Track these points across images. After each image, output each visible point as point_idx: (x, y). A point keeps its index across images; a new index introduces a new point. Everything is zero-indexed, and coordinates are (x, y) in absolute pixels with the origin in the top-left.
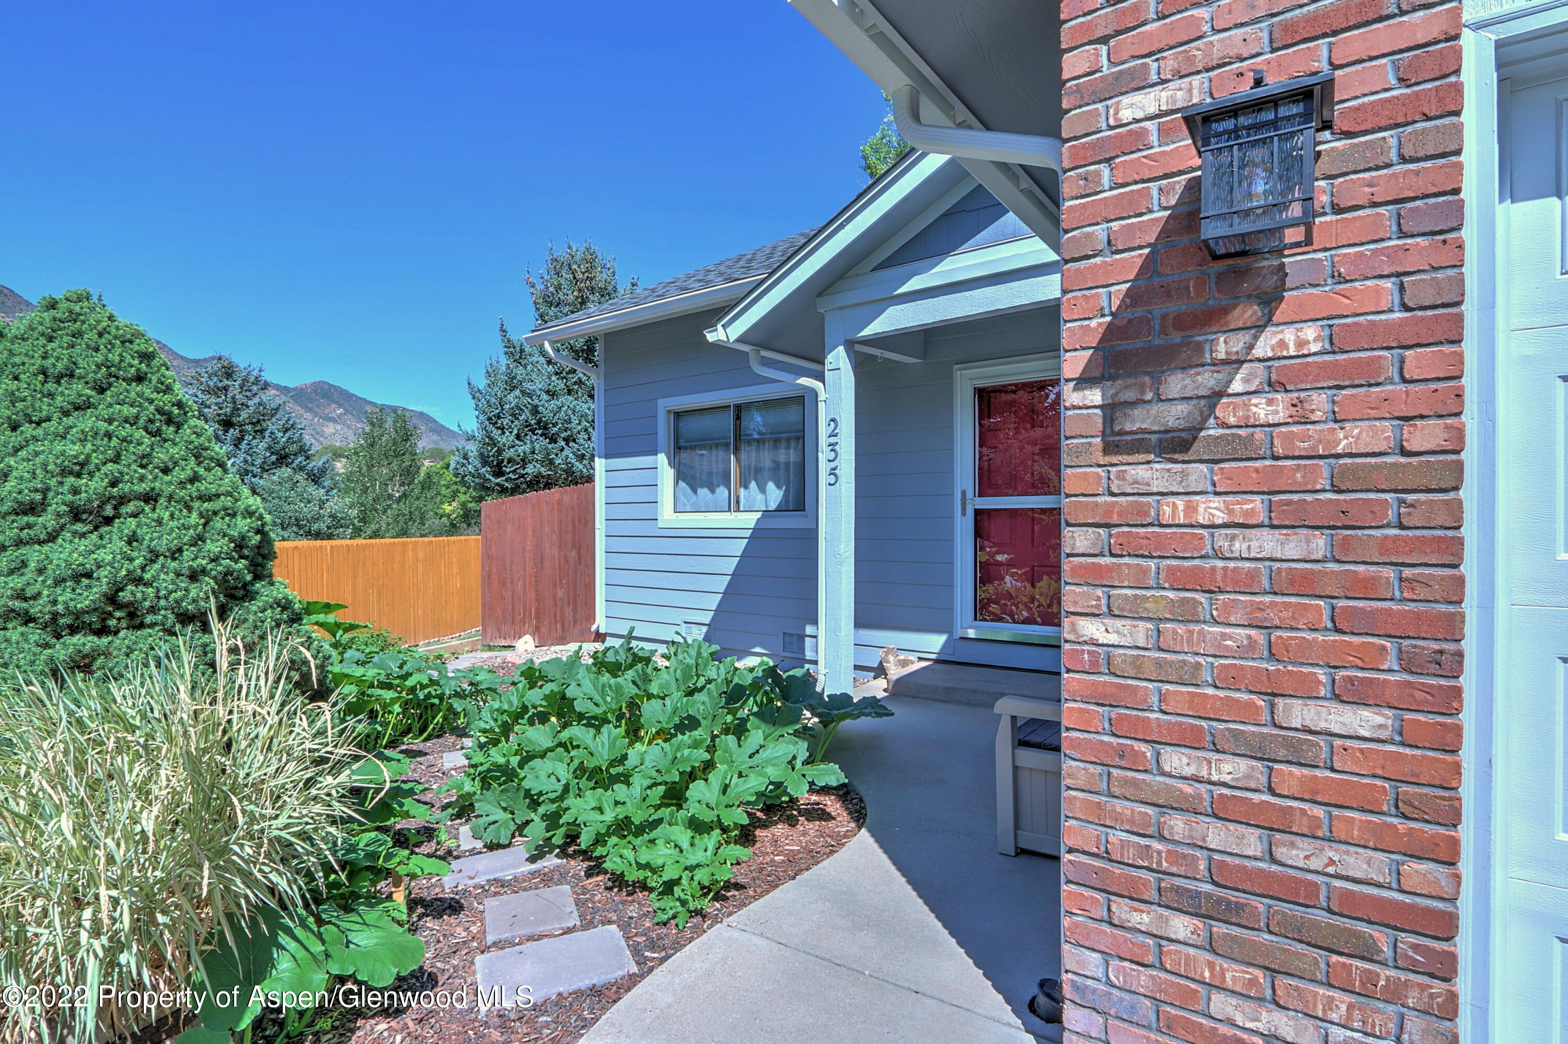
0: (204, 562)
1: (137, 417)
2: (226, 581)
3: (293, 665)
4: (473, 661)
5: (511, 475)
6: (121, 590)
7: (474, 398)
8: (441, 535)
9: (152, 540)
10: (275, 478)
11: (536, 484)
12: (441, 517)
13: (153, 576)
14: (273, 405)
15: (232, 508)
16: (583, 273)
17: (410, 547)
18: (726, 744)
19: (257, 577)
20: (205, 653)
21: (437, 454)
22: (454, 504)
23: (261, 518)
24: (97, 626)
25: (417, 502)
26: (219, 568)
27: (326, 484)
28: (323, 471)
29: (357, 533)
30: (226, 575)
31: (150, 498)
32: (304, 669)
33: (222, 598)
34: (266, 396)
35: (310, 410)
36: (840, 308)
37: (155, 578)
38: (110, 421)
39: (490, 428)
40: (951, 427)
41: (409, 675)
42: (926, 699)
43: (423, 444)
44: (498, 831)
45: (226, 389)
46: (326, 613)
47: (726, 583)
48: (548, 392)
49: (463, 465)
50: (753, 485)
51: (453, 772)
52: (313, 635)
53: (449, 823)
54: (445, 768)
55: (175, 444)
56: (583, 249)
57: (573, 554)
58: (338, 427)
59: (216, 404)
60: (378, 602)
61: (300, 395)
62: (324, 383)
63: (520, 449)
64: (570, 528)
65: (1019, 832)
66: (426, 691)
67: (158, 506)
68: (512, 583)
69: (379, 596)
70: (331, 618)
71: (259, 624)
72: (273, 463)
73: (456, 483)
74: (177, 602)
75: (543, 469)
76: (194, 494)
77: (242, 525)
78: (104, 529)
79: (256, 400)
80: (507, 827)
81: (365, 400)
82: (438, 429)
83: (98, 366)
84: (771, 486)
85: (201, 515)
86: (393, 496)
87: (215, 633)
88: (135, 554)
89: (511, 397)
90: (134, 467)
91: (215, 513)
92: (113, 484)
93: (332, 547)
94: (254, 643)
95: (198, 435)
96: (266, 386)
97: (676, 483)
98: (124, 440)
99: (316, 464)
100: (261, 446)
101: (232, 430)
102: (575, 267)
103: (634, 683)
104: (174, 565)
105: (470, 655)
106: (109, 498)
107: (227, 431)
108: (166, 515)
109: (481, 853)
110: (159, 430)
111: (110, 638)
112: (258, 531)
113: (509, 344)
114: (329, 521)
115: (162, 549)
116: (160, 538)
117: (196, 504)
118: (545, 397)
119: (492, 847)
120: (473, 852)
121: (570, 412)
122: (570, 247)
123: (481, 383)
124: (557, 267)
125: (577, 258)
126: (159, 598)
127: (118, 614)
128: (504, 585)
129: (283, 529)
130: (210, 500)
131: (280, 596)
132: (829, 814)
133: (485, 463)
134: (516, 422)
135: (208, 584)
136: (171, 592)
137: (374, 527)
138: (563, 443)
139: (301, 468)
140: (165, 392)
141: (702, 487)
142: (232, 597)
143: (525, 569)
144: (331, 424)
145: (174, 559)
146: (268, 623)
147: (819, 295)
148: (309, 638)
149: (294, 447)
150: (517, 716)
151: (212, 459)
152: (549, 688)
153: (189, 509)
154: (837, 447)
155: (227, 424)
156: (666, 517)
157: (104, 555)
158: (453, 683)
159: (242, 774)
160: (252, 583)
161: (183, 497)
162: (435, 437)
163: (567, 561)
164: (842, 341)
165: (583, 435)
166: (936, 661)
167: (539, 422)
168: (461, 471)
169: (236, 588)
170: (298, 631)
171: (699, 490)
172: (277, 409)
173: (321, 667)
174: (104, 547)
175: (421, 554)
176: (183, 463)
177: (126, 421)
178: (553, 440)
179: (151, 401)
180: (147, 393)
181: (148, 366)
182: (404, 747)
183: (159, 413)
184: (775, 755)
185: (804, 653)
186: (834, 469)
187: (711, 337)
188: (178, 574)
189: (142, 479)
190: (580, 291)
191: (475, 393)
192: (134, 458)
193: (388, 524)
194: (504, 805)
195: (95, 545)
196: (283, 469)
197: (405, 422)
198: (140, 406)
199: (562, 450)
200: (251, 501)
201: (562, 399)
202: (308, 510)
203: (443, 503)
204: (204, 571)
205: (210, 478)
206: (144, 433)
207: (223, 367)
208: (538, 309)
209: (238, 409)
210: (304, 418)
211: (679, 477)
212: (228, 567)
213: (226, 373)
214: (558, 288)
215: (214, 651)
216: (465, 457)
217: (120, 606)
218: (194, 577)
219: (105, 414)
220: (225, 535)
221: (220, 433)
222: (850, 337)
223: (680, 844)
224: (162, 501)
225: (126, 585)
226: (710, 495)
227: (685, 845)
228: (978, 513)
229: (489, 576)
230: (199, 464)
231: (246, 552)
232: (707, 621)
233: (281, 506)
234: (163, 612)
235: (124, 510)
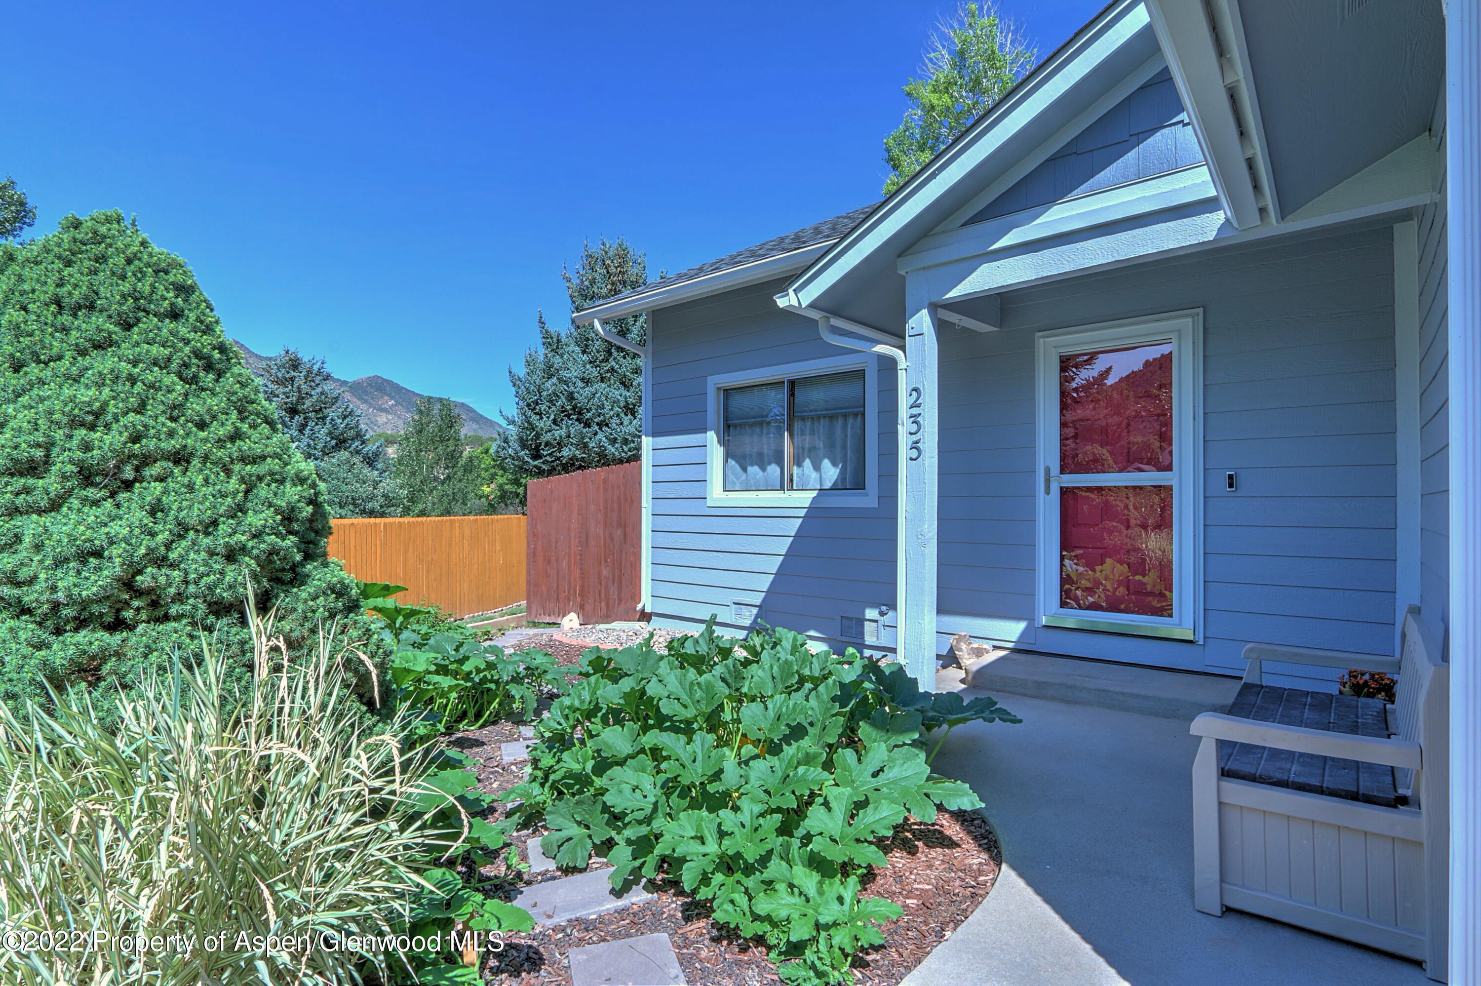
0: (244, 538)
1: (169, 360)
2: (271, 562)
3: (348, 664)
4: (519, 638)
5: (548, 458)
6: (140, 572)
7: (514, 385)
8: (481, 514)
9: (180, 509)
10: (334, 461)
11: (569, 466)
12: (481, 497)
13: (181, 556)
14: (335, 394)
15: (281, 474)
16: (616, 268)
17: (457, 525)
18: (845, 760)
19: (308, 557)
20: (244, 652)
21: (476, 441)
22: (492, 486)
23: (314, 485)
24: (109, 619)
25: (459, 485)
26: (263, 546)
27: (379, 466)
28: (377, 455)
29: (406, 511)
30: (271, 554)
31: (180, 458)
32: (361, 669)
33: (265, 583)
34: (328, 387)
35: (366, 402)
36: (924, 269)
37: (183, 558)
38: (135, 363)
39: (529, 413)
40: (1032, 399)
41: (466, 658)
42: (1013, 693)
43: (466, 430)
44: (574, 853)
45: (292, 379)
46: (384, 596)
47: (779, 563)
48: (582, 379)
49: (504, 448)
50: (807, 463)
51: (513, 768)
52: (373, 627)
53: (515, 834)
54: (504, 762)
55: (214, 394)
56: (616, 246)
57: (619, 532)
58: (390, 417)
59: (284, 393)
60: (427, 577)
61: (357, 388)
62: (378, 377)
63: (557, 433)
64: (616, 506)
65: (1225, 886)
66: (481, 675)
67: (191, 468)
68: (557, 561)
69: (428, 571)
70: (389, 603)
71: (309, 614)
72: (333, 447)
73: (494, 467)
74: (209, 588)
75: (577, 452)
76: (235, 455)
77: (292, 493)
78: (122, 496)
79: (319, 390)
80: (584, 847)
81: (413, 393)
82: (478, 419)
83: (124, 296)
84: (826, 463)
85: (242, 480)
86: (438, 478)
87: (253, 630)
88: (159, 527)
89: (548, 384)
90: (162, 419)
91: (260, 478)
92: (136, 439)
93: (385, 524)
94: (303, 638)
95: (243, 385)
96: (328, 377)
97: (726, 461)
98: (151, 386)
99: (371, 448)
100: (322, 432)
101: (297, 417)
102: (608, 262)
103: (723, 680)
104: (206, 541)
105: (516, 631)
106: (129, 457)
107: (292, 418)
108: (199, 480)
109: (554, 878)
110: (195, 376)
111: (125, 634)
112: (310, 502)
113: (547, 335)
114: (381, 500)
115: (193, 521)
116: (190, 507)
117: (237, 467)
118: (580, 384)
119: (568, 871)
120: (546, 877)
121: (603, 398)
122: (603, 244)
123: (521, 371)
124: (592, 262)
125: (611, 254)
126: (187, 583)
127: (136, 603)
128: (549, 562)
129: (341, 507)
130: (254, 462)
131: (335, 580)
132: (950, 839)
133: (524, 446)
134: (553, 408)
135: (248, 565)
136: (202, 576)
137: (421, 506)
138: (596, 428)
139: (358, 452)
140: (204, 333)
141: (752, 465)
142: (278, 581)
143: (570, 547)
144: (384, 414)
145: (207, 534)
146: (321, 613)
147: (899, 256)
148: (368, 630)
149: (351, 433)
150: (590, 715)
151: (258, 414)
152: (626, 685)
153: (228, 472)
154: (920, 419)
155: (293, 411)
156: (715, 496)
157: (118, 529)
158: (511, 668)
159: (279, 837)
160: (302, 564)
161: (221, 458)
162: (474, 426)
163: (612, 539)
164: (927, 303)
165: (615, 420)
166: (1013, 650)
167: (574, 408)
168: (502, 454)
169: (283, 570)
170: (355, 622)
171: (749, 469)
172: (337, 398)
173: (382, 667)
174: (121, 519)
175: (467, 532)
176: (224, 417)
177: (155, 364)
178: (587, 425)
179: (187, 342)
180: (183, 331)
181: (185, 301)
182: (460, 735)
183: (197, 357)
184: (904, 774)
185: (863, 638)
186: (917, 442)
187: (782, 302)
188: (212, 553)
189: (171, 434)
190: (613, 284)
191: (515, 381)
192: (162, 408)
193: (434, 504)
194: (578, 819)
195: (109, 516)
196: (342, 452)
197: (450, 410)
198: (173, 346)
199: (596, 434)
200: (303, 465)
201: (596, 386)
202: (363, 490)
203: (482, 485)
204: (243, 549)
205: (255, 436)
206: (176, 379)
207: (291, 360)
208: (574, 302)
209: (303, 398)
210: (359, 407)
211: (728, 456)
212: (273, 545)
213: (293, 365)
214: (593, 282)
215: (252, 650)
216: (506, 441)
217: (139, 593)
218: (231, 556)
219: (130, 354)
220: (270, 505)
221: (287, 419)
222: (935, 299)
223: (805, 890)
224: (196, 463)
225: (145, 567)
226: (761, 473)
227: (812, 892)
228: (1065, 492)
229: (534, 554)
230: (242, 420)
231: (295, 526)
232: (758, 602)
233: (339, 487)
234: (191, 601)
235: (147, 472)
